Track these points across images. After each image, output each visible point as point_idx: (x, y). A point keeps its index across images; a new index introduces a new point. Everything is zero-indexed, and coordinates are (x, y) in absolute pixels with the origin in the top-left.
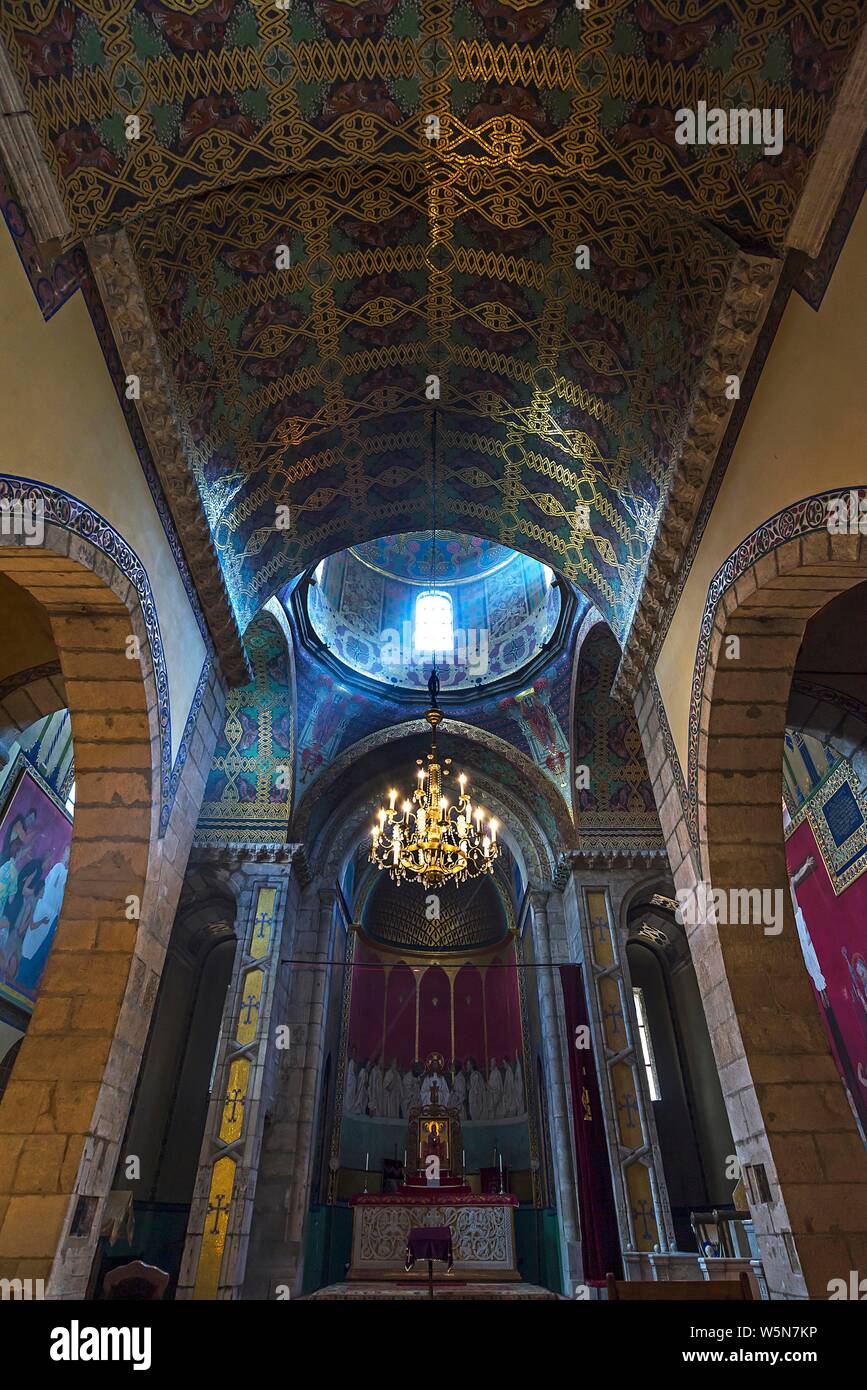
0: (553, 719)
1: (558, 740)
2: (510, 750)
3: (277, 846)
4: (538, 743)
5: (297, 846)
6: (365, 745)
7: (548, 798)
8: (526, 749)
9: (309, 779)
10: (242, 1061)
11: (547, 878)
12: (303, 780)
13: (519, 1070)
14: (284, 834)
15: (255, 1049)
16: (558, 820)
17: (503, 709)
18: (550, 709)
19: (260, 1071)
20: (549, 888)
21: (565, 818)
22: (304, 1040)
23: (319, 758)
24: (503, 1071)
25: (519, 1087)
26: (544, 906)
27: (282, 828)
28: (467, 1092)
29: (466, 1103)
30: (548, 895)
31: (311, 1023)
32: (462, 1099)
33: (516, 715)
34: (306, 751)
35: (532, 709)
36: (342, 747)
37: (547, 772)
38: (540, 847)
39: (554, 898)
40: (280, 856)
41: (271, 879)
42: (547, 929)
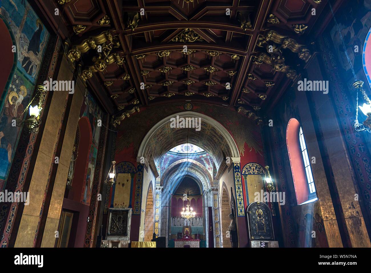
0: (210, 161)
1: (211, 165)
2: (202, 166)
3: (159, 187)
4: (207, 164)
5: (162, 187)
6: (173, 165)
7: (209, 176)
8: (205, 165)
9: (163, 172)
10: (157, 223)
11: (208, 189)
12: (162, 173)
13: (202, 219)
14: (160, 184)
15: (159, 221)
16: (210, 180)
17: (200, 158)
18: (209, 159)
19: (160, 224)
20: (208, 191)
21: (211, 180)
22: (165, 218)
23: (165, 168)
24: (199, 219)
25: (202, 221)
26: (207, 194)
27: (159, 183)
28: (193, 221)
29: (193, 223)
30: (208, 192)
31: (166, 215)
32: (192, 223)
33: (203, 159)
34: (162, 167)
35: (206, 159)
36: (169, 165)
37: (208, 170)
38: (207, 183)
39: (209, 193)
40: (159, 189)
41: (158, 193)
42: (207, 199)
